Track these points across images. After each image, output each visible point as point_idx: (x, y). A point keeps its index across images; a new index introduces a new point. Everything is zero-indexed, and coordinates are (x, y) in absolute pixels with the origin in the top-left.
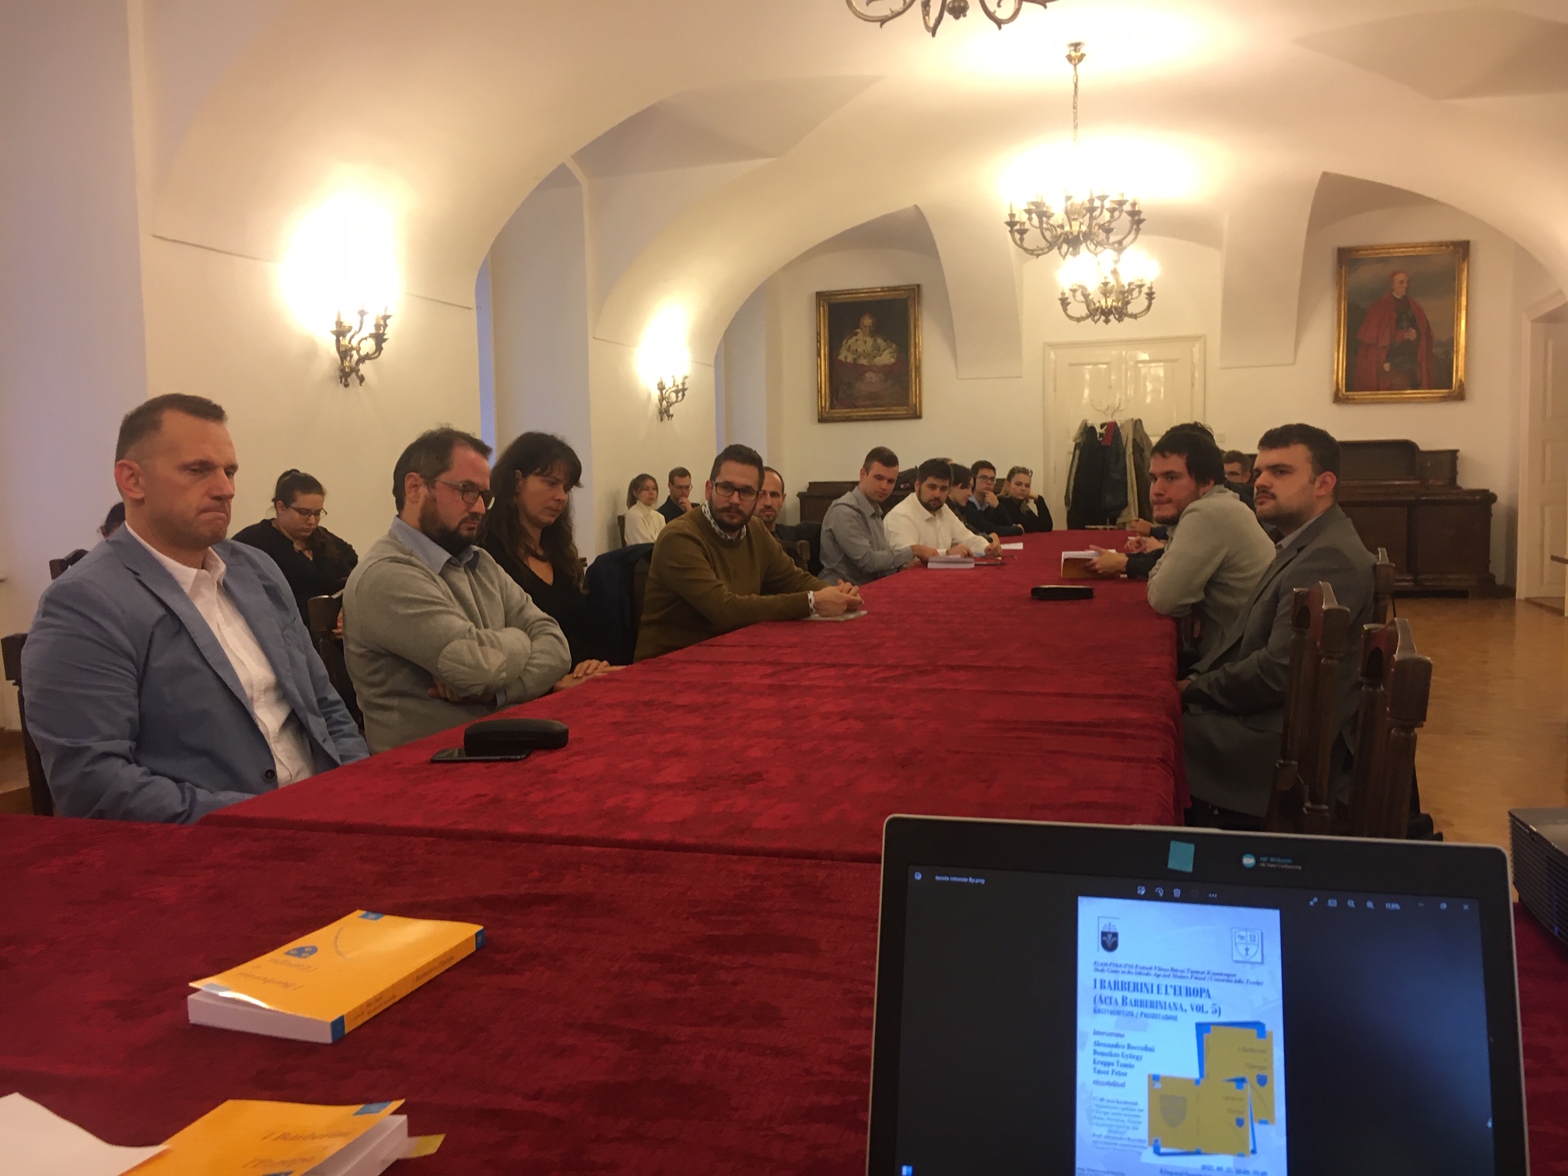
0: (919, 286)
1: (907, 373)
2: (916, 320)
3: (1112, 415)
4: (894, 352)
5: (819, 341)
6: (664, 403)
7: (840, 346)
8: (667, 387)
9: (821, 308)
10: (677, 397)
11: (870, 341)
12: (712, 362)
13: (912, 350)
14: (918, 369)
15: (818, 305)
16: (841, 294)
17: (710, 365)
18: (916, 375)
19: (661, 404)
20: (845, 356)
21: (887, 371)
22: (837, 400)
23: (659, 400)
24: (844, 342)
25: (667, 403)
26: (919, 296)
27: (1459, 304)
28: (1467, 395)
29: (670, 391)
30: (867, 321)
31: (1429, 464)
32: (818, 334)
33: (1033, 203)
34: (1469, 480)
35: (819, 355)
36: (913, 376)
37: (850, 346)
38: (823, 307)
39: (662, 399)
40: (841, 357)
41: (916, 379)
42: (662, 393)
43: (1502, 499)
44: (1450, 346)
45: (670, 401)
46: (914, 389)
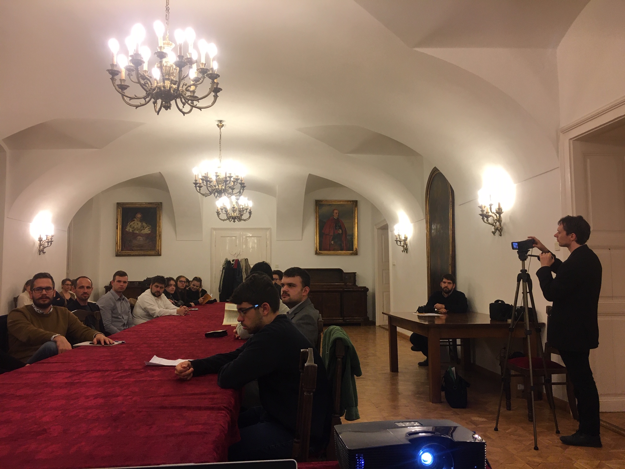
0: (161, 203)
1: (156, 237)
2: (160, 217)
3: (237, 257)
4: (150, 229)
5: (117, 223)
6: (42, 247)
7: (127, 225)
8: (43, 240)
9: (119, 209)
10: (48, 244)
11: (140, 224)
12: (66, 229)
13: (158, 228)
14: (160, 236)
15: (118, 208)
16: (128, 204)
17: (65, 231)
18: (159, 238)
19: (40, 248)
20: (129, 229)
21: (147, 236)
22: (124, 247)
23: (39, 246)
24: (129, 224)
25: (43, 247)
26: (161, 207)
27: (355, 222)
28: (358, 254)
29: (44, 242)
30: (139, 216)
31: (347, 277)
32: (117, 219)
33: (204, 177)
34: (360, 283)
35: (117, 228)
36: (158, 238)
37: (131, 225)
38: (120, 209)
39: (40, 245)
40: (127, 230)
41: (159, 240)
42: (40, 243)
43: (370, 290)
44: (352, 236)
45: (45, 246)
46: (158, 243)
